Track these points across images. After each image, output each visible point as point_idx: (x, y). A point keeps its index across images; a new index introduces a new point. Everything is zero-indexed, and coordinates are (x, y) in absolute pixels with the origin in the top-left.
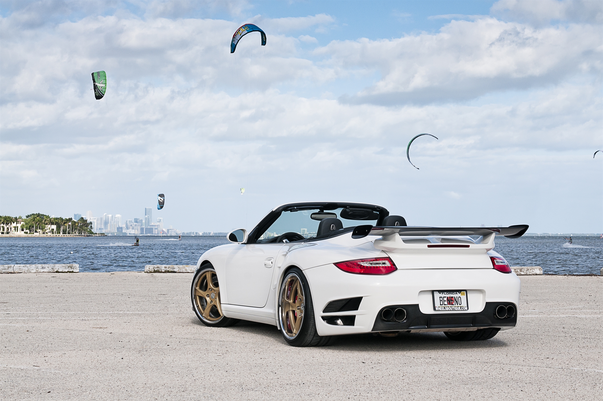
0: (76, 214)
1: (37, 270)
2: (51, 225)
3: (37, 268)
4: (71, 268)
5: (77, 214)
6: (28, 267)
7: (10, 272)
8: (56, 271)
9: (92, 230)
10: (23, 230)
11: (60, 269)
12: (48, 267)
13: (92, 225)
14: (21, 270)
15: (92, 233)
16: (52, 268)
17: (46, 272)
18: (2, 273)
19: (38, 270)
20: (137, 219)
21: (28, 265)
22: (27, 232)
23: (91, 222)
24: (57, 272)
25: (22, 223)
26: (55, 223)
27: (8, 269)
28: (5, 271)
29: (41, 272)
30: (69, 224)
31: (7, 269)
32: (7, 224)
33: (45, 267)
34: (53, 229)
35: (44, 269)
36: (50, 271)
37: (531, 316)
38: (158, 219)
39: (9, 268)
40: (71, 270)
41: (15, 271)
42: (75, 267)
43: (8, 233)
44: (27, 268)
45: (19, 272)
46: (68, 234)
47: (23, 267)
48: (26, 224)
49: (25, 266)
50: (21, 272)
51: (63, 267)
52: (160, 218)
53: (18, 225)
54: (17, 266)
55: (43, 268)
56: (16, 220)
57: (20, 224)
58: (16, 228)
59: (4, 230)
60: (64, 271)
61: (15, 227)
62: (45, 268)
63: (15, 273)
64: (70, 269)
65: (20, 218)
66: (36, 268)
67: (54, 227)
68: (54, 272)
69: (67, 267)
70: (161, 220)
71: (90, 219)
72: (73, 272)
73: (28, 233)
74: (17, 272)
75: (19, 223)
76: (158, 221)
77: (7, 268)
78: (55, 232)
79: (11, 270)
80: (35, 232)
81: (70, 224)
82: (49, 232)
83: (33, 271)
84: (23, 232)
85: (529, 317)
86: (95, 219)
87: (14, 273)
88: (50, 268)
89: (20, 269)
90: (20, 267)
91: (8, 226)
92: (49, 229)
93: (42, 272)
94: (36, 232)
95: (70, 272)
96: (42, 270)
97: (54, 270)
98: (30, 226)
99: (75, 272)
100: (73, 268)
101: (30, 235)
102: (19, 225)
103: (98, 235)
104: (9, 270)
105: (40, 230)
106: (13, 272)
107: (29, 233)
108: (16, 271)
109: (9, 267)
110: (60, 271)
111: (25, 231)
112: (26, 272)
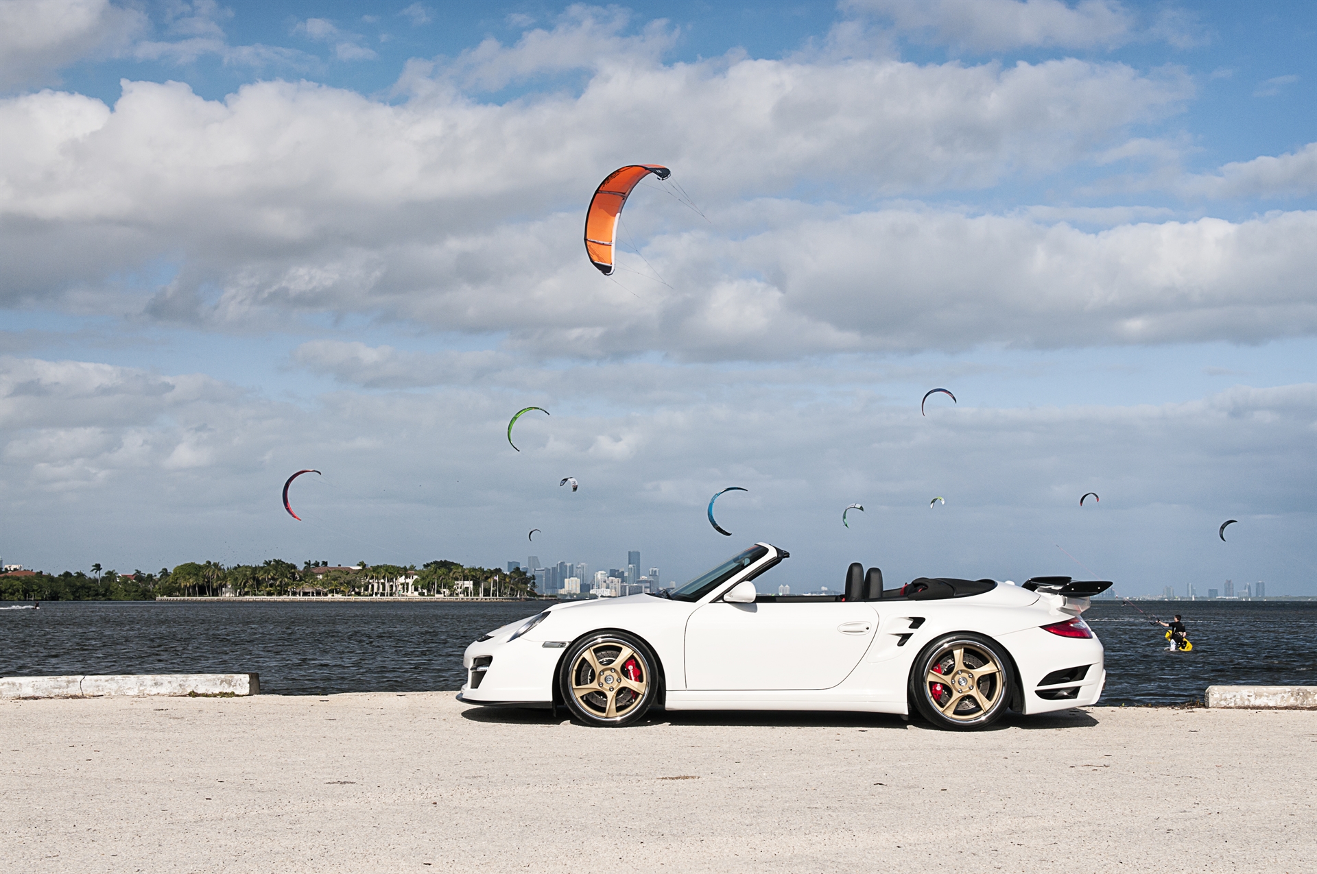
1: (141, 688)
3: (141, 685)
4: (230, 684)
6: (117, 682)
7: (73, 694)
8: (189, 691)
11: (200, 686)
12: (170, 682)
14: (100, 688)
16: (180, 685)
17: (164, 695)
18: (51, 698)
19: (143, 690)
21: (119, 677)
24: (193, 694)
27: (68, 687)
28: (61, 691)
29: (152, 693)
31: (64, 688)
33: (162, 681)
35: (159, 688)
36: (176, 691)
39: (71, 685)
40: (229, 691)
41: (85, 693)
42: (239, 682)
44: (115, 685)
45: (96, 694)
47: (107, 681)
49: (111, 679)
50: (100, 694)
51: (208, 683)
54: (91, 680)
55: (156, 684)
60: (210, 693)
62: (162, 684)
63: (86, 698)
64: (226, 686)
66: (139, 684)
68: (185, 696)
69: (218, 682)
72: (233, 694)
74: (91, 694)
77: (65, 684)
79: (74, 690)
83: (131, 693)
87: (83, 697)
88: (175, 685)
89: (98, 686)
90: (98, 683)
93: (154, 695)
95: (223, 695)
96: (155, 691)
97: (184, 689)
99: (238, 696)
100: (233, 684)
104: (69, 689)
106: (81, 694)
108: (88, 692)
109: (69, 682)
110: (199, 691)
112: (113, 694)
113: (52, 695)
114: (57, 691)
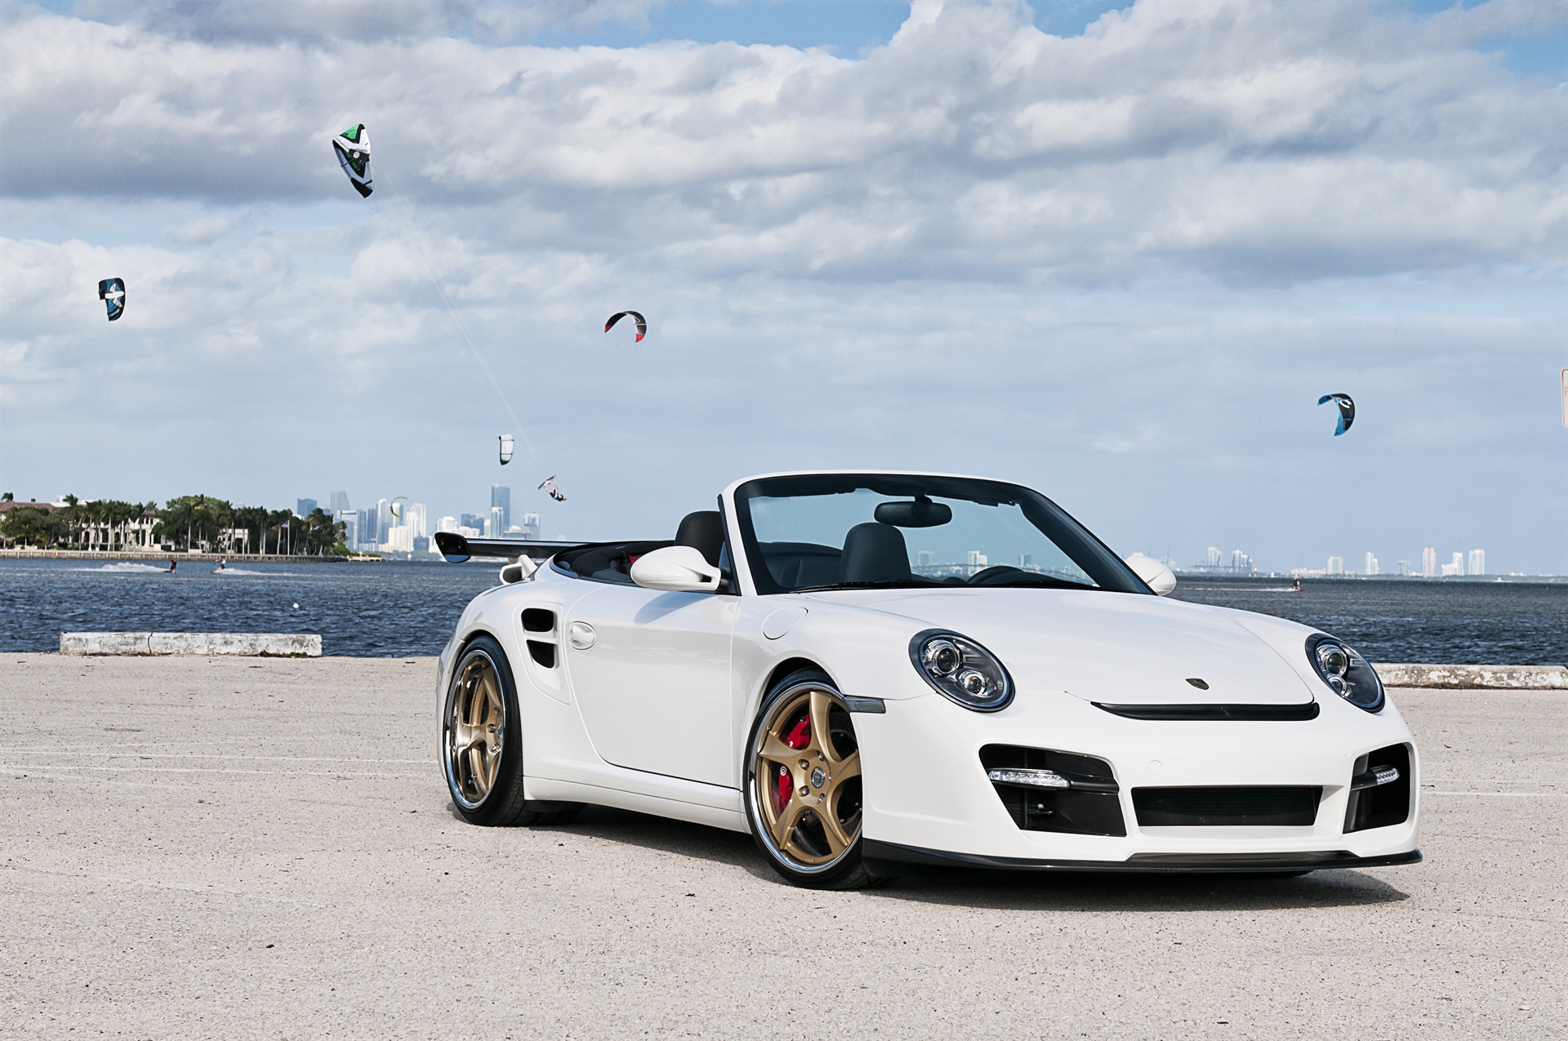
0: (303, 498)
1: (211, 647)
2: (235, 528)
3: (210, 643)
4: (301, 645)
5: (306, 500)
6: (186, 640)
7: (141, 651)
8: (260, 651)
9: (347, 544)
10: (157, 541)
11: (271, 646)
12: (240, 641)
13: (346, 531)
14: (169, 646)
15: (347, 552)
16: (251, 645)
17: (234, 655)
18: (119, 655)
19: (213, 649)
20: (469, 516)
21: (188, 635)
22: (170, 546)
23: (343, 522)
24: (264, 654)
25: (156, 521)
26: (244, 523)
27: (135, 644)
28: (128, 648)
29: (222, 652)
30: (284, 526)
31: (131, 645)
32: (115, 524)
33: (232, 640)
34: (240, 540)
35: (229, 647)
36: (246, 651)
37: (1519, 795)
38: (526, 517)
39: (138, 642)
40: (301, 651)
41: (153, 651)
42: (311, 642)
43: (117, 548)
44: (184, 643)
45: (164, 651)
46: (280, 553)
47: (175, 638)
48: (168, 524)
49: (180, 637)
50: (168, 651)
51: (279, 643)
52: (533, 515)
53: (144, 526)
54: (159, 637)
55: (226, 643)
56: (139, 513)
57: (152, 523)
58: (140, 536)
59: (106, 538)
60: (281, 653)
61: (136, 532)
62: (232, 643)
63: (154, 655)
64: (298, 646)
65: (152, 506)
66: (208, 642)
67: (242, 534)
68: (256, 656)
69: (290, 643)
70: (534, 519)
71: (341, 513)
72: (304, 655)
73: (173, 549)
74: (160, 651)
75: (147, 523)
76: (526, 522)
77: (132, 641)
78: (246, 548)
79: (142, 647)
80: (191, 548)
81: (287, 525)
82: (229, 548)
83: (199, 651)
84: (158, 547)
85: (1512, 797)
86: (355, 514)
87: (150, 654)
88: (246, 644)
89: (167, 644)
90: (167, 640)
91: (117, 530)
92: (230, 539)
93: (225, 654)
94: (194, 546)
95: (298, 655)
96: (224, 650)
97: (254, 649)
98: (178, 531)
99: (311, 657)
100: (305, 644)
101: (178, 554)
102: (148, 528)
103: (361, 558)
104: (137, 646)
105: (204, 542)
106: (148, 652)
107: (176, 550)
108: (156, 650)
109: (136, 639)
110: (270, 652)
111: (163, 542)
112: (182, 652)
113: (120, 652)
114: (124, 648)
